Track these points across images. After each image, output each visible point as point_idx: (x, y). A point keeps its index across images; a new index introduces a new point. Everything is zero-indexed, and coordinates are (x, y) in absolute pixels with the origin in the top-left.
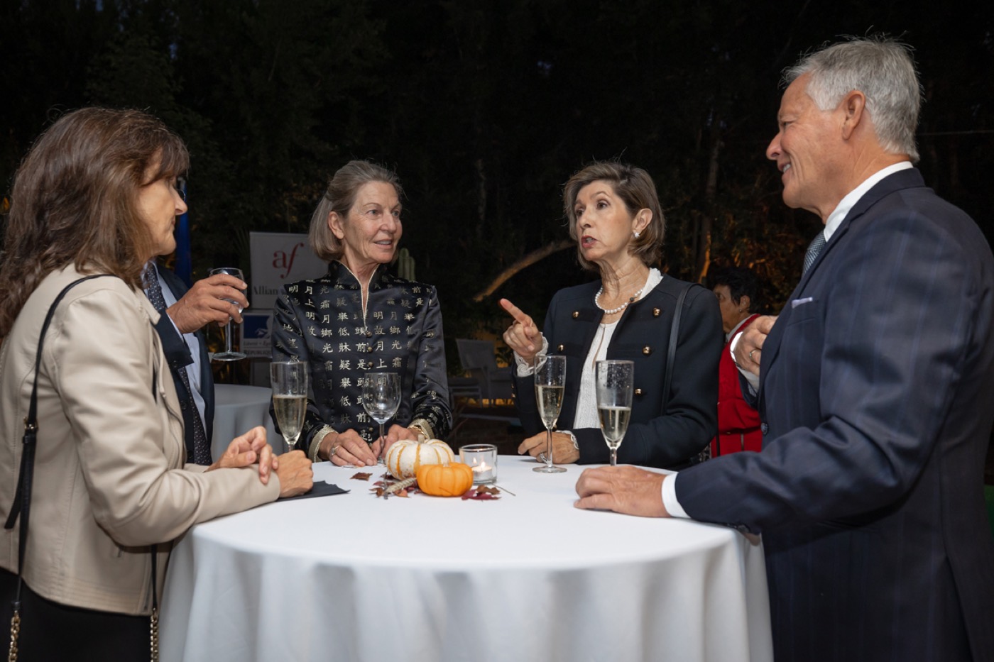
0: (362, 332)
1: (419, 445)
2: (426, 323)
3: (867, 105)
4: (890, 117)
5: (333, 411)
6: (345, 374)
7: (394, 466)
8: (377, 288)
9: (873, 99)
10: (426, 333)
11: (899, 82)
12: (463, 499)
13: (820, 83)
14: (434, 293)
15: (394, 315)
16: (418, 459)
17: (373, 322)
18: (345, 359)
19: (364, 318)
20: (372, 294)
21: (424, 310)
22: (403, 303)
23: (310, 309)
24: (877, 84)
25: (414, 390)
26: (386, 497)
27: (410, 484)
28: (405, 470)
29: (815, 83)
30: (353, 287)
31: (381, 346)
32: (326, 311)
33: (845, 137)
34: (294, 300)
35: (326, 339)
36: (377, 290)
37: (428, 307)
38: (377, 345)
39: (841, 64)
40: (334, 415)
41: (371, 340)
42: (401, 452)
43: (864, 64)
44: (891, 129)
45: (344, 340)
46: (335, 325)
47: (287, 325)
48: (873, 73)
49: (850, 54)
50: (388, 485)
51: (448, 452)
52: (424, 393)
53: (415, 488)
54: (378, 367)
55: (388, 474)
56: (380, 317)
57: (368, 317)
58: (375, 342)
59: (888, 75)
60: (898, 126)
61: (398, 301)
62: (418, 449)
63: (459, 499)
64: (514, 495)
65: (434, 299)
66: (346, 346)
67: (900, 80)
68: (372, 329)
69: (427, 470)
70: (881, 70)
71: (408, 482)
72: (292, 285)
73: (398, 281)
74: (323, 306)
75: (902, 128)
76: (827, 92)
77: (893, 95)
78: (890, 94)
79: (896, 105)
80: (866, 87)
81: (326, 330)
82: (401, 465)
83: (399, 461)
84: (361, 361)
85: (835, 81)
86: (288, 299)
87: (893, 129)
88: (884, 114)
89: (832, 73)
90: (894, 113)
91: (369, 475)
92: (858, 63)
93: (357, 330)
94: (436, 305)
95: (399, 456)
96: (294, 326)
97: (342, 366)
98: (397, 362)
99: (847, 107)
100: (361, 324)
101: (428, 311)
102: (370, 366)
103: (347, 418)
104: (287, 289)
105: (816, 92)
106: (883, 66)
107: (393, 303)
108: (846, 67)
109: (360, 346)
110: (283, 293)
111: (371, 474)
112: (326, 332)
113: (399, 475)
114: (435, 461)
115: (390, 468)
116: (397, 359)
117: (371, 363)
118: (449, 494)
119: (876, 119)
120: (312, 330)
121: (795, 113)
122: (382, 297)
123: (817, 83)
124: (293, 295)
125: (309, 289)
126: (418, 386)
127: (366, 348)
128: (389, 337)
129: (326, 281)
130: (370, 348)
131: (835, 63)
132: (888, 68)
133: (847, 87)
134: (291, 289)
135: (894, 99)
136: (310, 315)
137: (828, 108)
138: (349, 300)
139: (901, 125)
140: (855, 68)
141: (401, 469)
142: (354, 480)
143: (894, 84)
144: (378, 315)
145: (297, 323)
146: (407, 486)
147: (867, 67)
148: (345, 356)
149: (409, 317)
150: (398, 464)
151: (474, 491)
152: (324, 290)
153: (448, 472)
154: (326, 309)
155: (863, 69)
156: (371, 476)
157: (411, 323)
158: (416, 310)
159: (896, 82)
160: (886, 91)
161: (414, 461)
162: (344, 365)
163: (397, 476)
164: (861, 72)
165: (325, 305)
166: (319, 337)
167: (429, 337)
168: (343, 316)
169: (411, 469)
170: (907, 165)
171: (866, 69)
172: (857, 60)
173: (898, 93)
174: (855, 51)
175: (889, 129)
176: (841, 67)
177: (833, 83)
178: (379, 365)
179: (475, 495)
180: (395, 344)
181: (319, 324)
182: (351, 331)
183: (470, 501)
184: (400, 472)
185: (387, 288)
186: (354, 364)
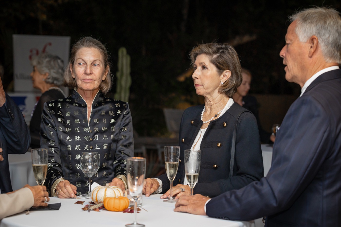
0: (87, 130)
1: (106, 188)
2: (122, 124)
3: (319, 41)
4: (329, 47)
5: (71, 171)
6: (78, 152)
7: (95, 198)
8: (97, 106)
9: (322, 39)
10: (122, 129)
11: (333, 31)
12: (124, 212)
13: (301, 29)
14: (128, 107)
15: (104, 121)
16: (105, 195)
17: (93, 125)
18: (78, 145)
19: (89, 123)
20: (94, 110)
21: (122, 116)
22: (110, 113)
23: (60, 117)
24: (323, 32)
25: (115, 160)
26: (89, 211)
27: (101, 206)
28: (99, 200)
29: (298, 28)
30: (82, 105)
31: (97, 137)
32: (68, 118)
33: (310, 56)
34: (52, 111)
35: (68, 134)
36: (97, 107)
37: (124, 114)
38: (95, 137)
39: (309, 21)
40: (72, 173)
41: (92, 135)
42: (98, 191)
43: (319, 22)
44: (329, 52)
45: (77, 134)
46: (72, 126)
47: (48, 124)
48: (322, 27)
49: (314, 16)
50: (91, 206)
51: (120, 192)
52: (120, 161)
53: (103, 208)
54: (95, 149)
55: (92, 202)
56: (97, 122)
57: (90, 122)
58: (94, 136)
59: (329, 28)
60: (332, 51)
61: (107, 113)
62: (106, 190)
63: (122, 212)
64: (147, 211)
65: (127, 110)
66: (78, 138)
67: (334, 30)
68: (92, 129)
69: (108, 200)
70: (326, 25)
71: (100, 205)
72: (51, 103)
73: (108, 100)
74: (67, 115)
75: (334, 52)
76: (303, 34)
77: (330, 37)
78: (329, 37)
79: (331, 41)
80: (319, 33)
81: (68, 129)
82: (98, 197)
83: (97, 195)
84: (86, 145)
85: (307, 29)
86: (49, 110)
87: (330, 52)
88: (327, 45)
89: (305, 25)
90: (331, 45)
91: (83, 202)
92: (316, 21)
93: (85, 129)
94: (128, 113)
95: (97, 193)
96: (52, 125)
97: (76, 148)
98: (105, 146)
99: (311, 42)
100: (87, 126)
101: (124, 117)
102: (91, 149)
103: (79, 175)
104: (48, 105)
105: (299, 33)
106: (327, 24)
107: (104, 114)
108: (312, 23)
109: (86, 138)
110: (46, 107)
111: (84, 202)
112: (68, 130)
113: (97, 202)
114: (113, 196)
115: (92, 199)
116: (105, 144)
117: (91, 147)
118: (117, 210)
119: (323, 47)
120: (61, 128)
121: (291, 40)
122: (99, 110)
123: (299, 28)
124: (51, 108)
125: (60, 105)
126: (117, 157)
127: (89, 138)
128: (101, 133)
129: (69, 100)
130: (91, 139)
131: (307, 20)
132: (329, 24)
133: (311, 33)
134: (50, 105)
135: (331, 39)
136: (60, 120)
137: (303, 41)
138: (80, 112)
139: (333, 51)
140: (315, 24)
141: (98, 199)
142: (76, 204)
143: (331, 32)
144: (96, 121)
145: (53, 124)
146: (99, 206)
147: (320, 24)
148: (78, 143)
149: (113, 121)
150: (96, 197)
151: (129, 209)
152: (68, 105)
153: (117, 201)
154: (68, 117)
155: (318, 25)
156: (84, 203)
157: (113, 124)
158: (116, 117)
159: (332, 31)
160: (327, 35)
161: (103, 195)
162: (78, 148)
163: (96, 203)
164: (317, 26)
165: (68, 114)
166: (64, 132)
167: (124, 131)
168: (77, 121)
169: (102, 200)
170: (336, 68)
171: (320, 25)
172: (316, 20)
173: (332, 36)
174: (316, 15)
175: (328, 53)
176: (309, 23)
177: (306, 30)
178: (96, 148)
179: (129, 211)
180: (105, 137)
181: (64, 124)
182: (82, 130)
183: (126, 213)
184: (97, 201)
185: (102, 105)
186: (83, 147)
